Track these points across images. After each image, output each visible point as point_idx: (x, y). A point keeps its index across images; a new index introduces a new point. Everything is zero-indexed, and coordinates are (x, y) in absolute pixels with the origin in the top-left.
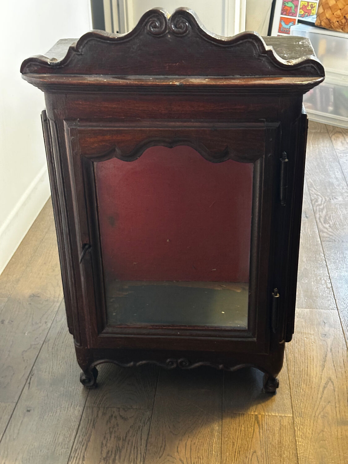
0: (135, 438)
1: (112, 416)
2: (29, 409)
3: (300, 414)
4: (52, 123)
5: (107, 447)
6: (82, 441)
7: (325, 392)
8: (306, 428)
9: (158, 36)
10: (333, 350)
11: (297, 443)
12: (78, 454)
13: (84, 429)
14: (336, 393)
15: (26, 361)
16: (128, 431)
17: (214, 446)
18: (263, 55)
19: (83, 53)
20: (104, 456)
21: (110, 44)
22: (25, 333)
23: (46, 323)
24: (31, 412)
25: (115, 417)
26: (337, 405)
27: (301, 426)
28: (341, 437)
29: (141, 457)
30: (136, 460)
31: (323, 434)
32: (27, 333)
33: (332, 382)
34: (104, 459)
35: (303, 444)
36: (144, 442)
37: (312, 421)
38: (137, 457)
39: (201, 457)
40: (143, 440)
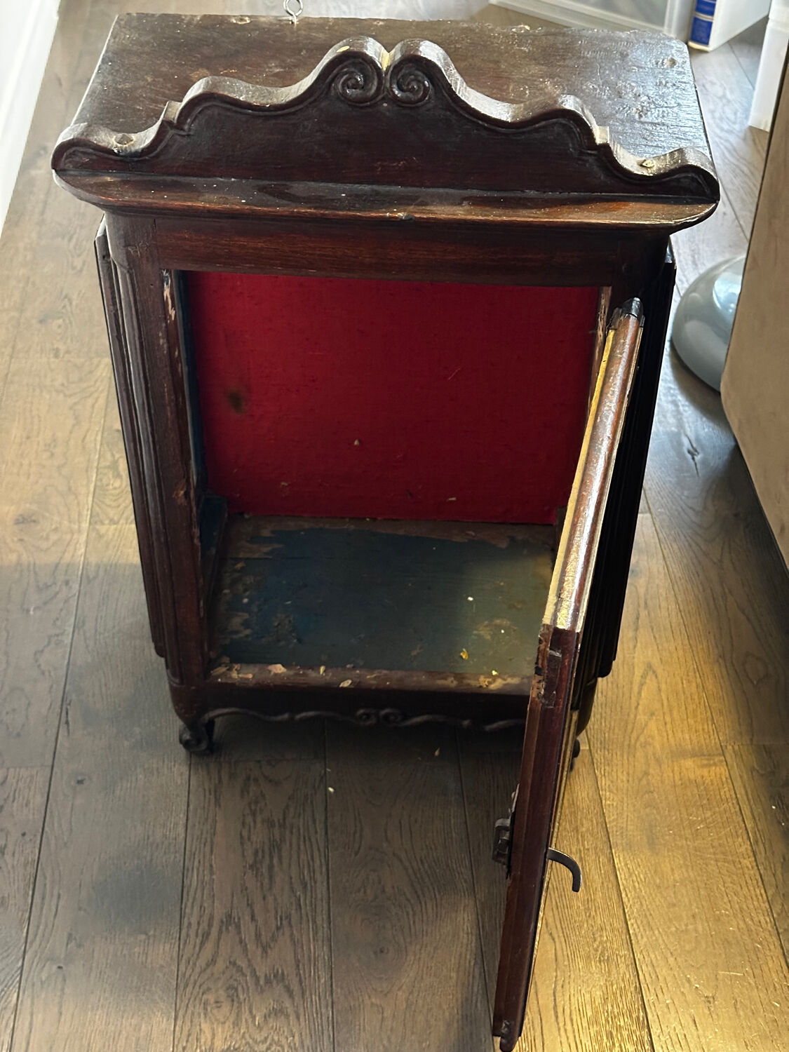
0: (301, 820)
1: (248, 778)
2: (80, 778)
3: (601, 743)
4: (122, 272)
5: (252, 843)
6: (202, 834)
7: (643, 694)
8: (615, 770)
9: (361, 105)
10: (649, 602)
11: (604, 802)
12: (199, 862)
13: (199, 811)
14: (664, 697)
15: (47, 673)
16: (287, 807)
17: (452, 822)
18: (589, 152)
19: (192, 133)
20: (251, 862)
21: (253, 116)
22: (28, 611)
23: (67, 583)
24: (87, 783)
25: (256, 780)
26: (668, 719)
27: (607, 768)
28: (680, 782)
29: (320, 856)
30: (311, 862)
31: (648, 780)
32: (32, 609)
33: (654, 672)
34: (251, 867)
35: (615, 804)
36: (320, 827)
37: (625, 758)
38: (312, 856)
39: (433, 847)
40: (317, 822)
